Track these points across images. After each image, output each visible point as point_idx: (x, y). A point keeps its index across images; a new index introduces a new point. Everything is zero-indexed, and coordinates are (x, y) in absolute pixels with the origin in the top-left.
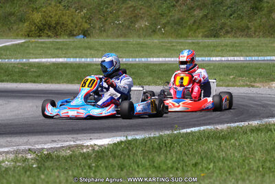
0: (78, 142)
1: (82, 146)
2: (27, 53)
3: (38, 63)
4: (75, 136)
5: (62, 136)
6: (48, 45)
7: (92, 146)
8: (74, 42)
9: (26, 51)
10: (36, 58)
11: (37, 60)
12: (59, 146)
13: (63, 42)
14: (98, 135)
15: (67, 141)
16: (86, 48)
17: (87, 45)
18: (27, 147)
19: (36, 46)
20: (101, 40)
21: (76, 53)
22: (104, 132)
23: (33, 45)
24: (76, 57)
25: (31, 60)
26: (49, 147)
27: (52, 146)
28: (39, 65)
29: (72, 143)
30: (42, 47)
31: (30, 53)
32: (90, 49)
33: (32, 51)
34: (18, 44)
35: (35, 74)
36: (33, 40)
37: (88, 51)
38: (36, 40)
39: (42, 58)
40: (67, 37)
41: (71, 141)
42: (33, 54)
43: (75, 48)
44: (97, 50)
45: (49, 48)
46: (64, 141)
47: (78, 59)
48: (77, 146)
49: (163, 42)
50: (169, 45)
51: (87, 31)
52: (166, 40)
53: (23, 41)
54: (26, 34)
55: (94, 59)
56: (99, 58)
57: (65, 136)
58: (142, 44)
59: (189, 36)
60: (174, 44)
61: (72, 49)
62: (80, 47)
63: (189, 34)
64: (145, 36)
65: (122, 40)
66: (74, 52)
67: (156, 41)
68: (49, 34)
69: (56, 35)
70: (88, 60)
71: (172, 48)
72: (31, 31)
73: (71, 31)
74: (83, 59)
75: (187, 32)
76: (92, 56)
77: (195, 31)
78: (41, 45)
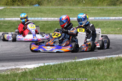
0: (17, 67)
1: (19, 69)
3: (9, 21)
4: (16, 63)
5: (9, 63)
6: (17, 10)
7: (24, 69)
8: (32, 8)
9: (4, 14)
10: (9, 18)
11: (9, 19)
12: (6, 69)
13: (26, 8)
14: (30, 62)
15: (11, 66)
16: (38, 12)
17: (39, 10)
19: (10, 11)
20: (48, 7)
21: (33, 15)
22: (34, 61)
24: (32, 17)
25: (6, 19)
27: (2, 69)
28: (9, 22)
29: (14, 67)
30: (13, 11)
31: (6, 15)
32: (41, 12)
33: (7, 14)
35: (6, 27)
36: (9, 7)
37: (40, 14)
38: (10, 7)
39: (13, 18)
40: (28, 6)
41: (13, 66)
42: (8, 15)
44: (45, 13)
45: (17, 12)
46: (9, 66)
47: (33, 18)
48: (16, 69)
49: (83, 8)
50: (87, 10)
51: (40, 2)
52: (85, 7)
53: (3, 8)
54: (5, 3)
55: (43, 18)
56: (45, 17)
57: (11, 63)
58: (71, 9)
59: (99, 5)
60: (90, 10)
61: (31, 13)
62: (35, 11)
63: (99, 4)
64: (74, 5)
65: (60, 7)
66: (31, 14)
67: (79, 8)
68: (19, 4)
69: (23, 4)
70: (39, 19)
71: (88, 12)
72: (8, 2)
73: (31, 2)
74: (36, 19)
75: (98, 3)
76: (42, 17)
77: (102, 2)
78: (13, 10)
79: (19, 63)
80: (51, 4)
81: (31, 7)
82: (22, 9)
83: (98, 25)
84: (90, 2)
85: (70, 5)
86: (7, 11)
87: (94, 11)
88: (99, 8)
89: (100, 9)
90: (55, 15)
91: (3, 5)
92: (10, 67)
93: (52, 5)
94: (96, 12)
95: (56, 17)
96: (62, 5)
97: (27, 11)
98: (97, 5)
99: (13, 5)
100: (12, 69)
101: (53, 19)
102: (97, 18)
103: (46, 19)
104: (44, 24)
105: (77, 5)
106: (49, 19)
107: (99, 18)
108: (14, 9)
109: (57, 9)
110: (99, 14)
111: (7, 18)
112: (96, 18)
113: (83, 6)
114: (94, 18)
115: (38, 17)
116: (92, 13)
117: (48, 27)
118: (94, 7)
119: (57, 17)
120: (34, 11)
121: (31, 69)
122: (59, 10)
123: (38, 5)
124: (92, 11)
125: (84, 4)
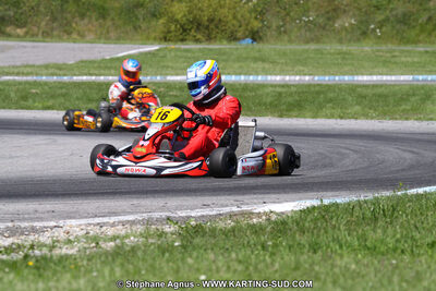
0: (245, 208)
1: (250, 214)
2: (163, 67)
3: (181, 83)
4: (240, 198)
5: (219, 198)
6: (196, 55)
7: (265, 214)
8: (236, 49)
9: (162, 64)
10: (177, 75)
11: (179, 78)
12: (214, 213)
13: (220, 49)
15: (227, 206)
16: (256, 60)
17: (257, 55)
18: (164, 214)
19: (176, 56)
20: (279, 47)
21: (241, 67)
22: (285, 193)
23: (173, 54)
24: (240, 74)
25: (169, 77)
26: (199, 214)
27: (204, 214)
28: (182, 86)
29: (235, 209)
30: (186, 57)
31: (168, 67)
32: (263, 61)
33: (170, 64)
34: (149, 53)
36: (173, 47)
37: (260, 65)
38: (177, 46)
40: (225, 42)
41: (232, 205)
42: (172, 68)
43: (239, 59)
46: (222, 206)
47: (243, 78)
48: (243, 214)
49: (378, 51)
50: (388, 55)
51: (257, 32)
52: (384, 48)
53: (157, 48)
54: (162, 36)
55: (269, 78)
56: (276, 75)
57: (223, 198)
58: (345, 53)
59: (419, 42)
60: (397, 54)
61: (234, 61)
62: (247, 59)
63: (421, 38)
64: (350, 41)
65: (313, 46)
66: (236, 65)
67: (367, 49)
68: (199, 36)
69: (209, 39)
70: (260, 78)
71: (393, 60)
72: (169, 32)
73: (232, 33)
74: (251, 78)
75: (418, 35)
76: (266, 72)
77: (430, 34)
78: (185, 54)
79: (247, 197)
80: (286, 38)
81: (233, 45)
82: (211, 50)
83: (430, 96)
84: (395, 32)
85: (340, 41)
86: (168, 56)
87: (409, 59)
88: (422, 49)
89: (427, 52)
90: (301, 68)
91: (155, 39)
92: (227, 210)
93: (290, 41)
94: (416, 60)
95: (305, 75)
96: (317, 40)
97: (225, 57)
98: (416, 42)
99: (183, 40)
100: (231, 215)
101: (297, 78)
102: (421, 78)
103: (278, 78)
104: (280, 94)
105: (359, 40)
106: (287, 78)
107: (425, 77)
108: (187, 51)
109: (307, 51)
110: (424, 67)
111: (172, 75)
112: (416, 77)
113: (377, 43)
114: (411, 78)
115: (257, 74)
116: (406, 65)
117: (290, 99)
118: (409, 48)
119: (310, 75)
120: (244, 55)
121: (283, 213)
122: (312, 55)
123: (250, 41)
124: (403, 59)
125: (379, 37)
